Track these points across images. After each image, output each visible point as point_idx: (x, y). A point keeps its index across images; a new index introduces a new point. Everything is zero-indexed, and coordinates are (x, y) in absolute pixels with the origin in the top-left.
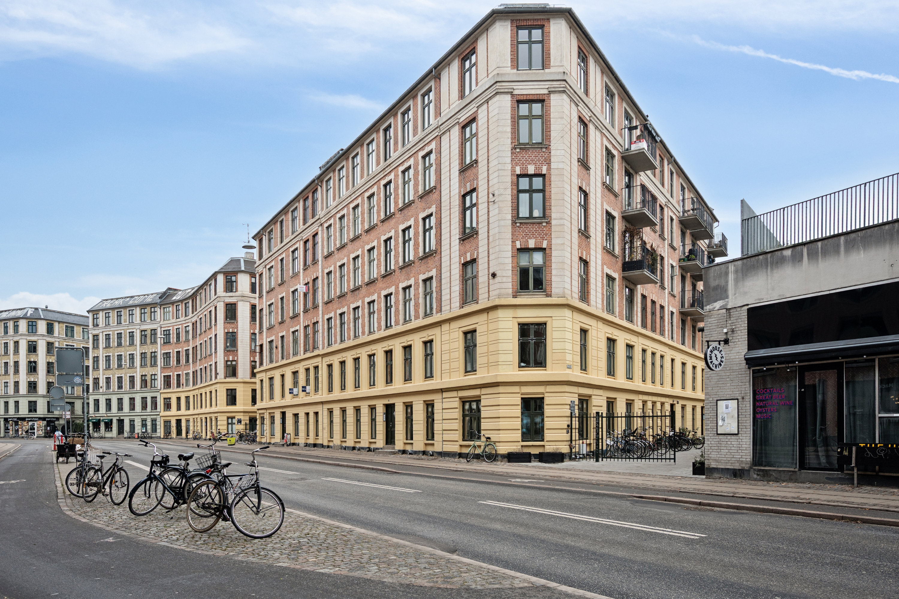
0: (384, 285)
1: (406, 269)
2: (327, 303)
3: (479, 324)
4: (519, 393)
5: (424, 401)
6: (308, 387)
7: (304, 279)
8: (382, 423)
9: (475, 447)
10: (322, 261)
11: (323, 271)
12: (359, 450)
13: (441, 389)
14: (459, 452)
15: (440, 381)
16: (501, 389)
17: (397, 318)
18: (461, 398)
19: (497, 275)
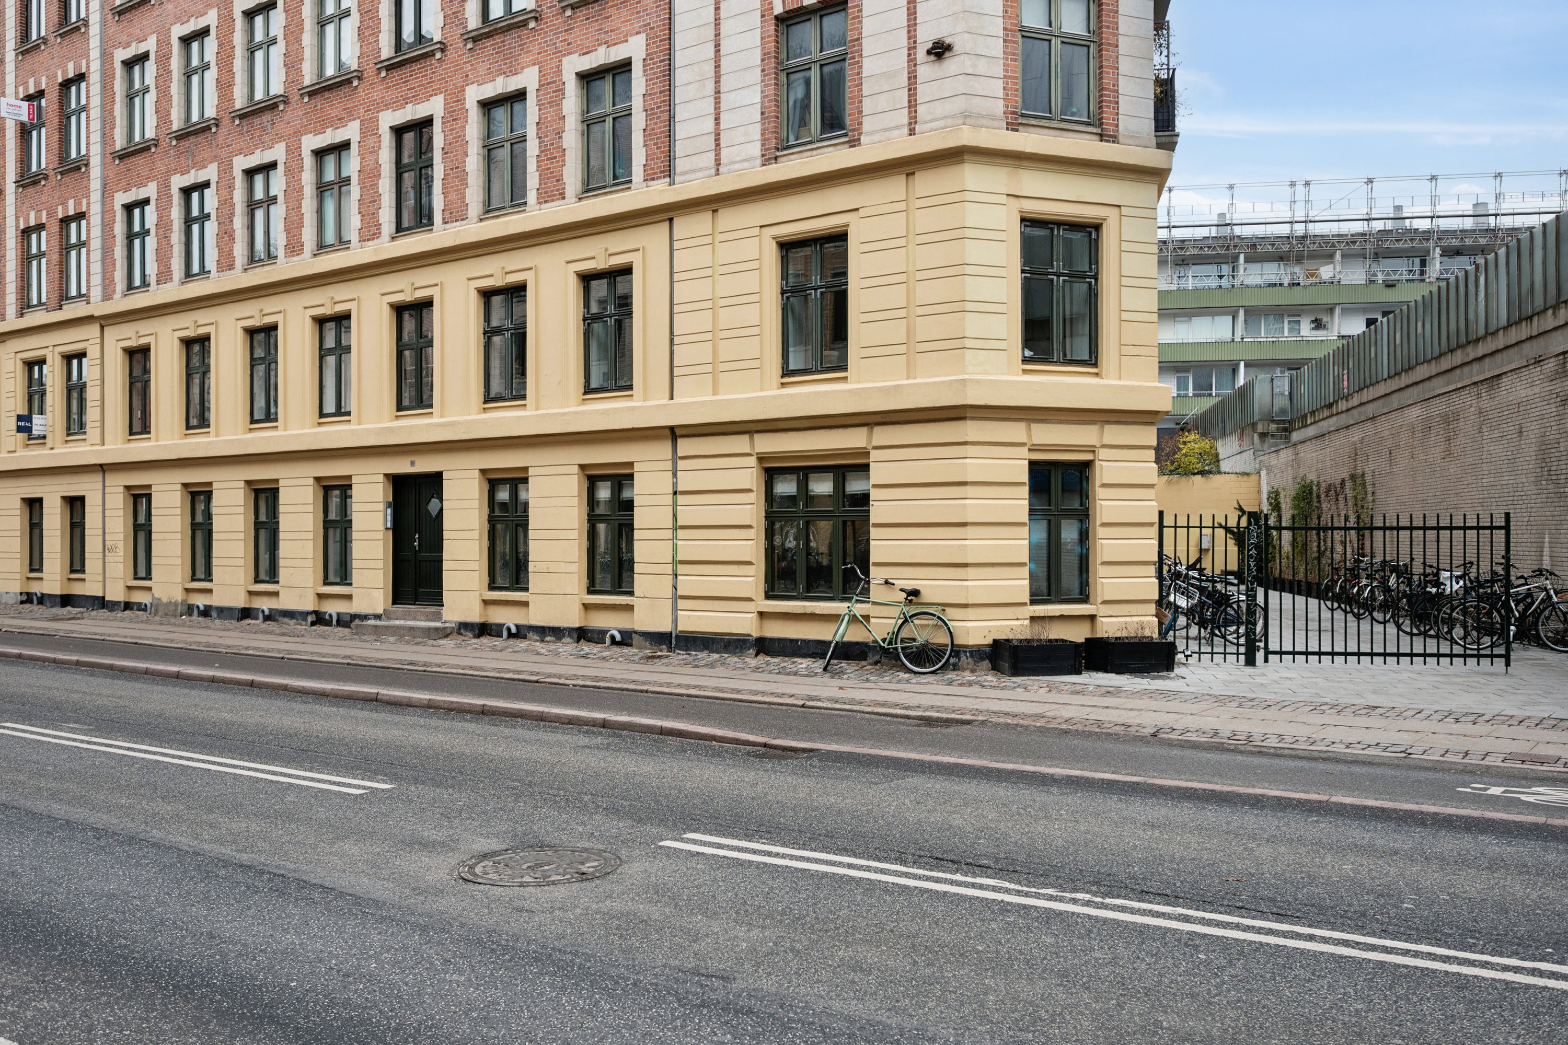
0: (389, 96)
1: (498, 39)
2: (124, 156)
3: (862, 212)
4: (1023, 445)
5: (582, 467)
6: (37, 419)
7: (21, 81)
8: (380, 535)
9: (854, 619)
10: (104, 23)
11: (106, 57)
12: (268, 618)
13: (672, 429)
14: (755, 634)
15: (666, 401)
16: (971, 430)
17: (453, 196)
18: (761, 459)
19: (957, 48)
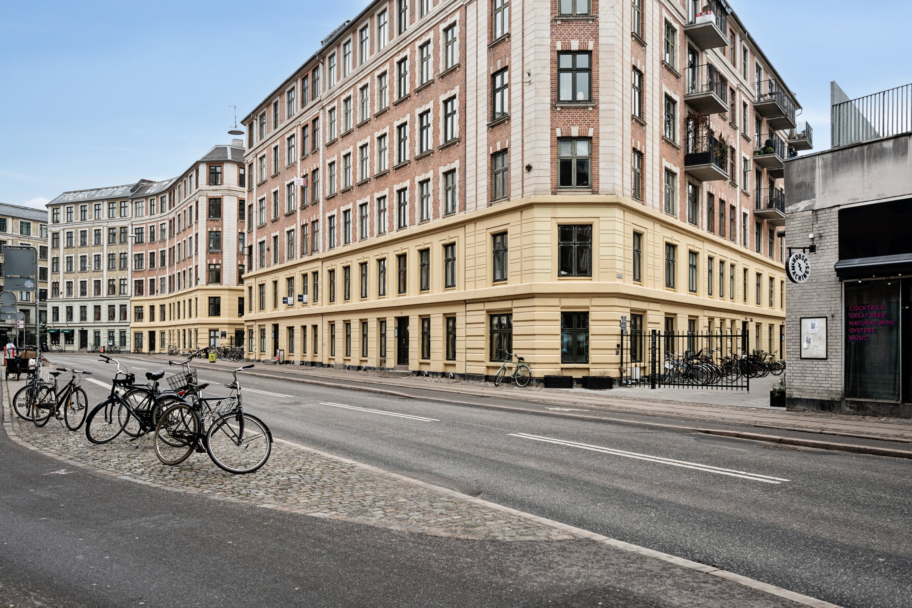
0: (397, 179)
1: (423, 160)
2: (328, 199)
3: (510, 225)
4: (558, 306)
5: (444, 314)
6: (305, 296)
7: (302, 171)
8: (393, 339)
9: (504, 369)
10: (323, 149)
11: (324, 162)
12: (365, 370)
13: (465, 301)
14: (485, 374)
15: (463, 291)
16: (536, 301)
17: (412, 216)
18: (488, 311)
19: (533, 168)
